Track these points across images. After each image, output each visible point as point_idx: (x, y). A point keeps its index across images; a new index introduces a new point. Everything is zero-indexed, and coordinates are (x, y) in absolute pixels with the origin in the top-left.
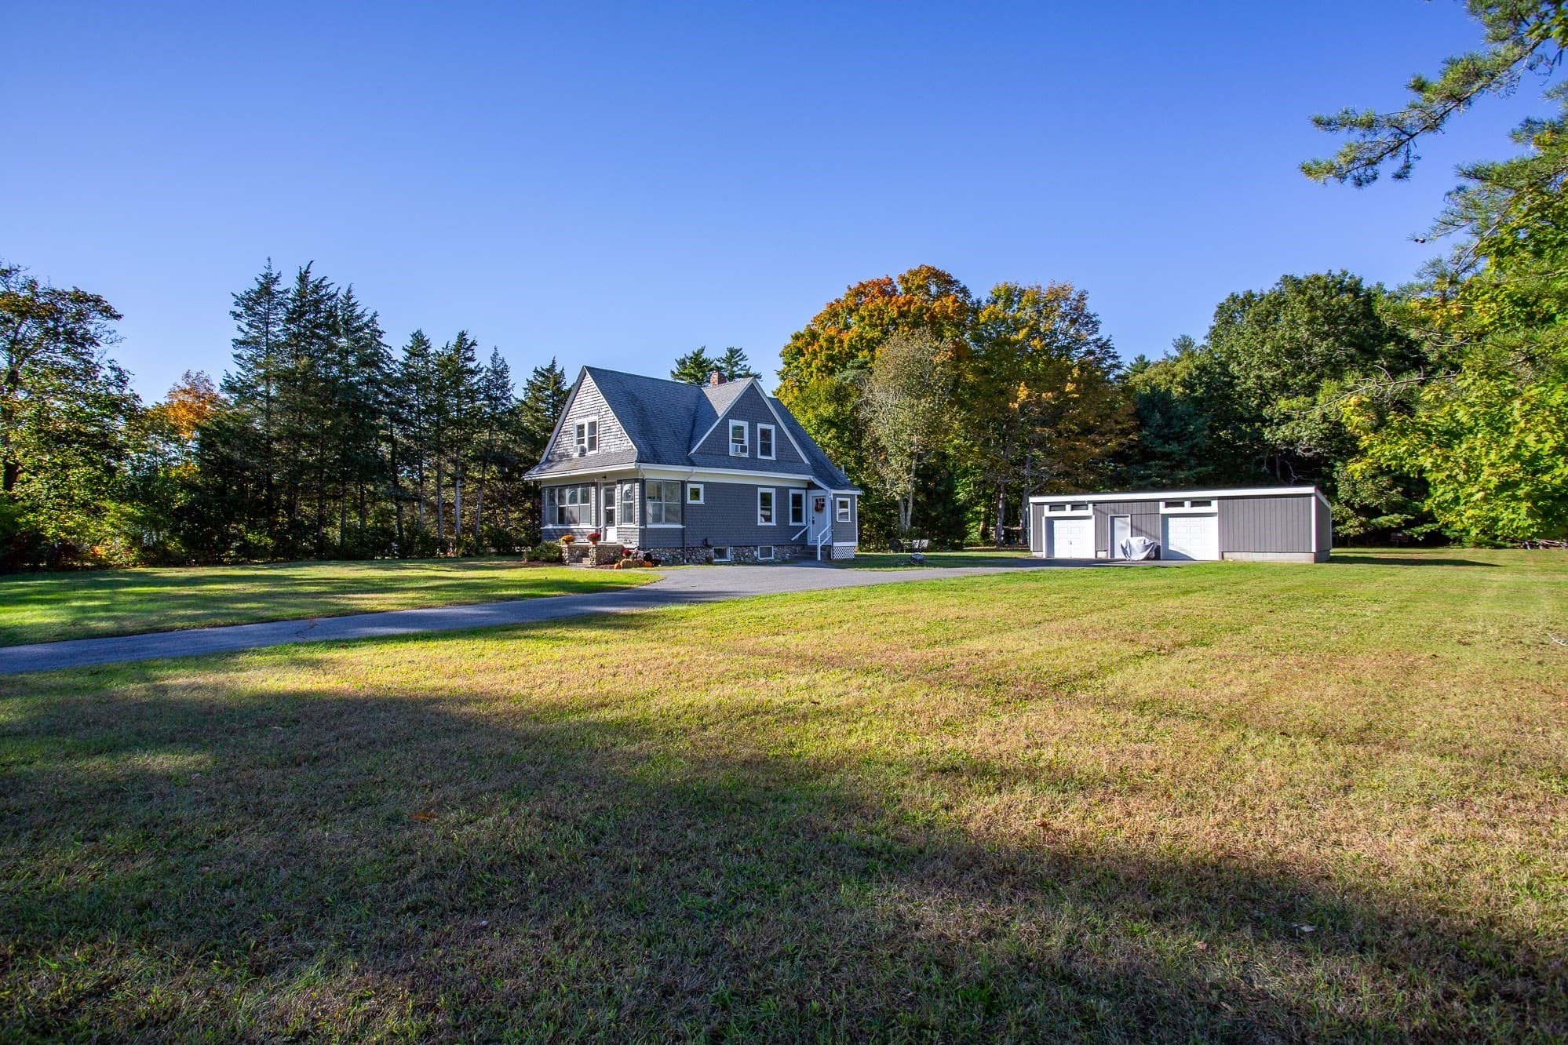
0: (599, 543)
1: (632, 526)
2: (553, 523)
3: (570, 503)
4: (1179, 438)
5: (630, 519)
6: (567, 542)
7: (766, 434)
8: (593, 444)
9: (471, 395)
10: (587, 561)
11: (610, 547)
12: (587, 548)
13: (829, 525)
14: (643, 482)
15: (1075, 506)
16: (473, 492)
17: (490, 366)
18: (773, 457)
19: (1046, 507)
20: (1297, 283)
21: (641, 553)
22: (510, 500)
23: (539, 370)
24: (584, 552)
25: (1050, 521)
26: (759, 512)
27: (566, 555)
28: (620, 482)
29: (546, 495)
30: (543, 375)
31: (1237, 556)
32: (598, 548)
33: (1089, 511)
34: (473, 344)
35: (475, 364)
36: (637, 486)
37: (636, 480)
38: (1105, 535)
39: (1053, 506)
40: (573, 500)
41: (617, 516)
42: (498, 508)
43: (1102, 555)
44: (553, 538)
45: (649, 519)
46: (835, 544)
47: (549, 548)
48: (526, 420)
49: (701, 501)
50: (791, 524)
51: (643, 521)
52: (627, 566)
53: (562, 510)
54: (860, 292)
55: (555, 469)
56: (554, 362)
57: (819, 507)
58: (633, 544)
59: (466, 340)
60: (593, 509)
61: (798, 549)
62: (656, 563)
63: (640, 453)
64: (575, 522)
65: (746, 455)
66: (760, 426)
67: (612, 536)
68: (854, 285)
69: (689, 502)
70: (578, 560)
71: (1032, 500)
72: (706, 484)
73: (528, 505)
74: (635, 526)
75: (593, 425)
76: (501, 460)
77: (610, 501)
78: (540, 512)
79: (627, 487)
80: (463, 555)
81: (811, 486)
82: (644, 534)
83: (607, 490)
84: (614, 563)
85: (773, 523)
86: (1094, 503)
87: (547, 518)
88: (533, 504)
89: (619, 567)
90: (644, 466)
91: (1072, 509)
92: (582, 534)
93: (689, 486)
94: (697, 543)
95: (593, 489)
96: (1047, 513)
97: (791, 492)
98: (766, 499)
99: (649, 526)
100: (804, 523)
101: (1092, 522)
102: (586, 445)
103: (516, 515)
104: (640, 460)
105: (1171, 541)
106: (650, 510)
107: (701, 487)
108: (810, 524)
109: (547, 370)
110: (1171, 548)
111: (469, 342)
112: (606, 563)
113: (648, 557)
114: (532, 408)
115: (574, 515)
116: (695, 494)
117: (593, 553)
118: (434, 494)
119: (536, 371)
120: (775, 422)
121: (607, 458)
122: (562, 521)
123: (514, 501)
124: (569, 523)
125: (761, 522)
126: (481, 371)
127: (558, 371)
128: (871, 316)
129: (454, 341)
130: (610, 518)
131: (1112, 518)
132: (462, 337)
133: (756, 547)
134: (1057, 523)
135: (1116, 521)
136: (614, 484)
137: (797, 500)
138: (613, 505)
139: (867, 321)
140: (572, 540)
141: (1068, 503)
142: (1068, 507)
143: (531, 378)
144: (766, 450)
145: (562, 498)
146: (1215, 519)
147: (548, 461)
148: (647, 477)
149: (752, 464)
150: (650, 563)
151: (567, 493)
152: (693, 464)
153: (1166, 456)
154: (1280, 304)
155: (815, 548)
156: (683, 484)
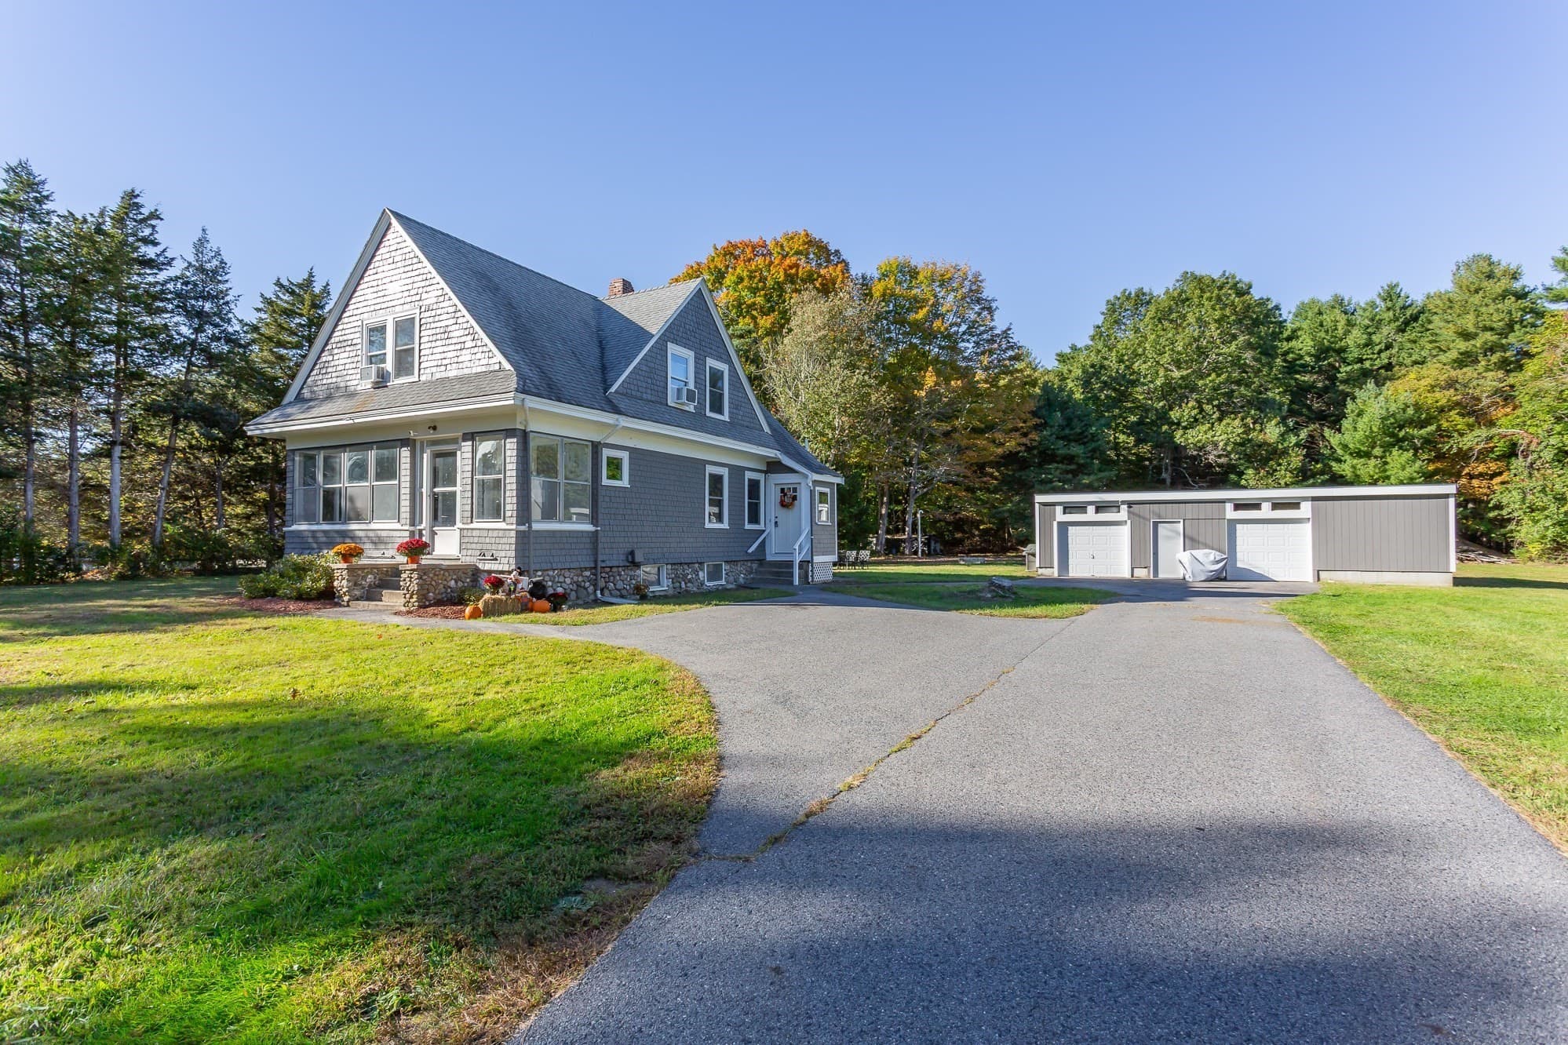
0: (425, 560)
1: (503, 525)
2: (309, 518)
3: (352, 477)
4: (1080, 439)
5: (497, 512)
6: (346, 557)
7: (716, 377)
8: (405, 361)
9: (150, 300)
10: (393, 599)
11: (448, 569)
12: (396, 571)
13: (806, 530)
14: (524, 437)
15: (1100, 508)
16: (152, 469)
17: (192, 259)
18: (726, 417)
19: (1059, 509)
20: (1199, 280)
21: (525, 583)
22: (227, 486)
23: (286, 283)
24: (388, 579)
25: (1064, 527)
26: (708, 509)
27: (341, 584)
28: (471, 436)
29: (295, 468)
30: (292, 293)
31: (1341, 576)
32: (423, 572)
33: (1123, 514)
34: (154, 215)
35: (158, 249)
36: (511, 444)
37: (510, 433)
38: (1146, 547)
39: (1068, 508)
40: (359, 472)
41: (462, 506)
42: (206, 496)
43: (1141, 573)
44: (309, 549)
45: (536, 512)
46: (817, 559)
47: (301, 570)
48: (258, 354)
49: (625, 482)
50: (748, 526)
51: (524, 515)
52: (492, 611)
53: (330, 497)
54: (730, 252)
55: (315, 412)
56: (311, 275)
57: (788, 500)
58: (504, 562)
59: (138, 206)
60: (405, 491)
61: (755, 566)
62: (557, 602)
63: (520, 376)
64: (358, 517)
65: (691, 408)
66: (711, 362)
67: (447, 546)
68: (722, 244)
69: (605, 481)
70: (371, 594)
71: (1039, 498)
72: (633, 451)
73: (262, 495)
74: (506, 526)
75: (405, 328)
76: (207, 417)
77: (443, 474)
78: (282, 506)
79: (486, 447)
80: (122, 577)
81: (774, 467)
82: (525, 541)
83: (437, 455)
84: (461, 601)
85: (725, 525)
86: (1130, 504)
87: (298, 509)
88: (271, 492)
89: (475, 615)
90: (532, 402)
91: (1097, 512)
92: (378, 541)
93: (606, 453)
94: (618, 559)
95: (405, 453)
96: (1060, 516)
97: (748, 475)
98: (716, 480)
99: (536, 526)
100: (761, 527)
101: (1126, 530)
102: (389, 365)
103: (239, 510)
104: (523, 389)
105: (1239, 555)
106: (537, 494)
107: (625, 456)
108: (771, 528)
109: (300, 286)
110: (1239, 565)
111: (146, 211)
112: (439, 603)
113: (538, 590)
114: (270, 339)
115: (359, 504)
116: (615, 465)
117: (410, 581)
118: (63, 468)
119: (278, 284)
120: (729, 362)
121: (442, 387)
122: (329, 516)
123: (238, 485)
124: (348, 519)
125: (711, 525)
126: (170, 262)
127: (317, 290)
128: (751, 278)
129: (114, 204)
130: (443, 510)
131: (1156, 524)
132: (131, 200)
133: (701, 563)
134: (1072, 531)
135: (1161, 528)
136: (454, 441)
137: (754, 486)
138: (452, 481)
139: (746, 283)
140: (358, 553)
141: (1091, 503)
142: (1091, 509)
143: (269, 295)
144: (717, 407)
145: (331, 470)
146: (1308, 526)
147: (299, 399)
148: (532, 427)
149: (696, 422)
150: (544, 603)
151: (346, 460)
152: (617, 411)
153: (1070, 459)
154: (1183, 302)
155: (790, 564)
156: (596, 447)
